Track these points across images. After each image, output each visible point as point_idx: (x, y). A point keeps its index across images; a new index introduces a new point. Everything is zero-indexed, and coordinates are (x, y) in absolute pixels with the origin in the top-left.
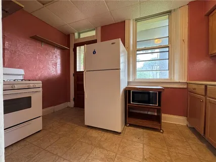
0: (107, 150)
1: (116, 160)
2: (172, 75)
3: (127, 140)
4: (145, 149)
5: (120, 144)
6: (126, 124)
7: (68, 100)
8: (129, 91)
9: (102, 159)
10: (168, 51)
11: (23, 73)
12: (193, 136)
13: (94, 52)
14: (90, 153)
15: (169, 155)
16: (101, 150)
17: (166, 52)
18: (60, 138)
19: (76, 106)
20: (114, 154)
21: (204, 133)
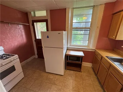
0: (58, 85)
1: (62, 90)
2: (89, 44)
3: (66, 79)
4: (73, 83)
5: (63, 81)
6: (66, 69)
7: (34, 54)
8: (68, 56)
9: (56, 91)
10: (90, 30)
11: (3, 49)
12: (93, 73)
13: (48, 37)
14: (51, 88)
15: (83, 85)
16: (55, 86)
17: (88, 30)
18: (35, 81)
19: (39, 57)
20: (61, 87)
21: (97, 73)
